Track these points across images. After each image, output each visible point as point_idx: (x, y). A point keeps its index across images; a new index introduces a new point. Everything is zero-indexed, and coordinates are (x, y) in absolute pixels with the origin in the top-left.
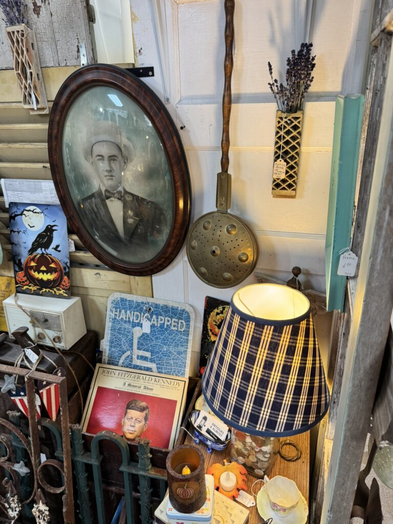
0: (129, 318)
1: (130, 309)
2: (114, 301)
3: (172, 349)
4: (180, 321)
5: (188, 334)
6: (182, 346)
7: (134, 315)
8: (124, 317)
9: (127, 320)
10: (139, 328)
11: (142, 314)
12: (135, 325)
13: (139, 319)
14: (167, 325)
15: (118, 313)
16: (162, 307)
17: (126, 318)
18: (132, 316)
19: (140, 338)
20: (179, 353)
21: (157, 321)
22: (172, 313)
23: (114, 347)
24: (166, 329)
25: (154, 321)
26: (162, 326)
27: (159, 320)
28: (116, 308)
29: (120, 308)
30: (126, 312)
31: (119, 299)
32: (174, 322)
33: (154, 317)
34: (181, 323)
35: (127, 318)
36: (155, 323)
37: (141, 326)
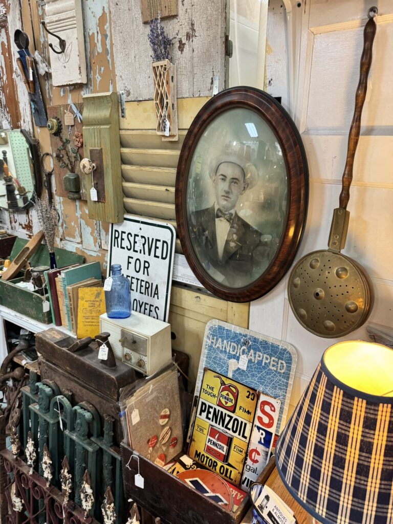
0: (225, 348)
1: (227, 339)
2: (212, 327)
3: (269, 391)
4: (280, 361)
5: (288, 378)
7: (230, 346)
8: (220, 346)
9: (224, 350)
10: (235, 361)
11: (239, 346)
12: (231, 357)
13: (236, 351)
14: (265, 363)
15: (214, 341)
16: (261, 342)
17: (222, 347)
18: (229, 347)
19: (235, 372)
21: (255, 357)
22: (272, 350)
24: (264, 368)
25: (251, 355)
26: (260, 362)
27: (257, 355)
28: (213, 336)
29: (217, 336)
30: (223, 341)
31: (217, 327)
32: (274, 361)
33: (252, 351)
34: (282, 363)
35: (224, 348)
36: (253, 359)
37: (238, 359)
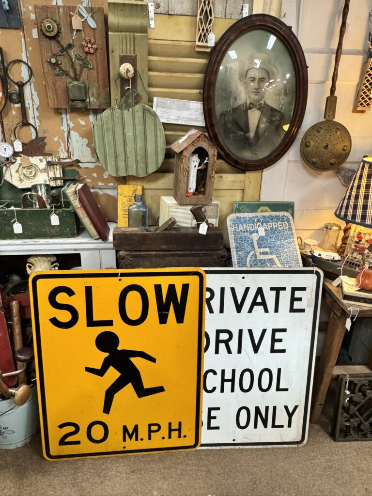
0: (246, 229)
1: (245, 223)
2: (232, 219)
3: (284, 242)
4: (283, 223)
5: (292, 230)
6: (290, 238)
8: (242, 229)
10: (256, 234)
11: (255, 224)
12: (251, 233)
13: (254, 228)
14: (276, 228)
15: (237, 227)
16: (268, 217)
17: (244, 229)
18: (248, 227)
19: (258, 240)
20: (289, 243)
21: (268, 226)
22: (277, 219)
23: (240, 251)
24: (276, 230)
25: (265, 227)
26: (272, 229)
28: (235, 224)
29: (237, 223)
30: (242, 225)
31: (235, 217)
32: (280, 224)
33: (264, 224)
34: (285, 224)
36: (267, 228)
37: (257, 232)
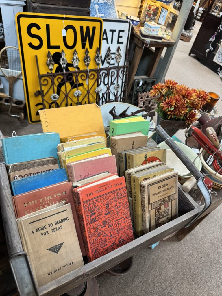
5: (114, 5)
6: (114, 10)
12: (95, 4)
13: (96, 1)
14: (107, 3)
19: (98, 9)
20: (114, 13)
26: (105, 3)
32: (108, 1)
